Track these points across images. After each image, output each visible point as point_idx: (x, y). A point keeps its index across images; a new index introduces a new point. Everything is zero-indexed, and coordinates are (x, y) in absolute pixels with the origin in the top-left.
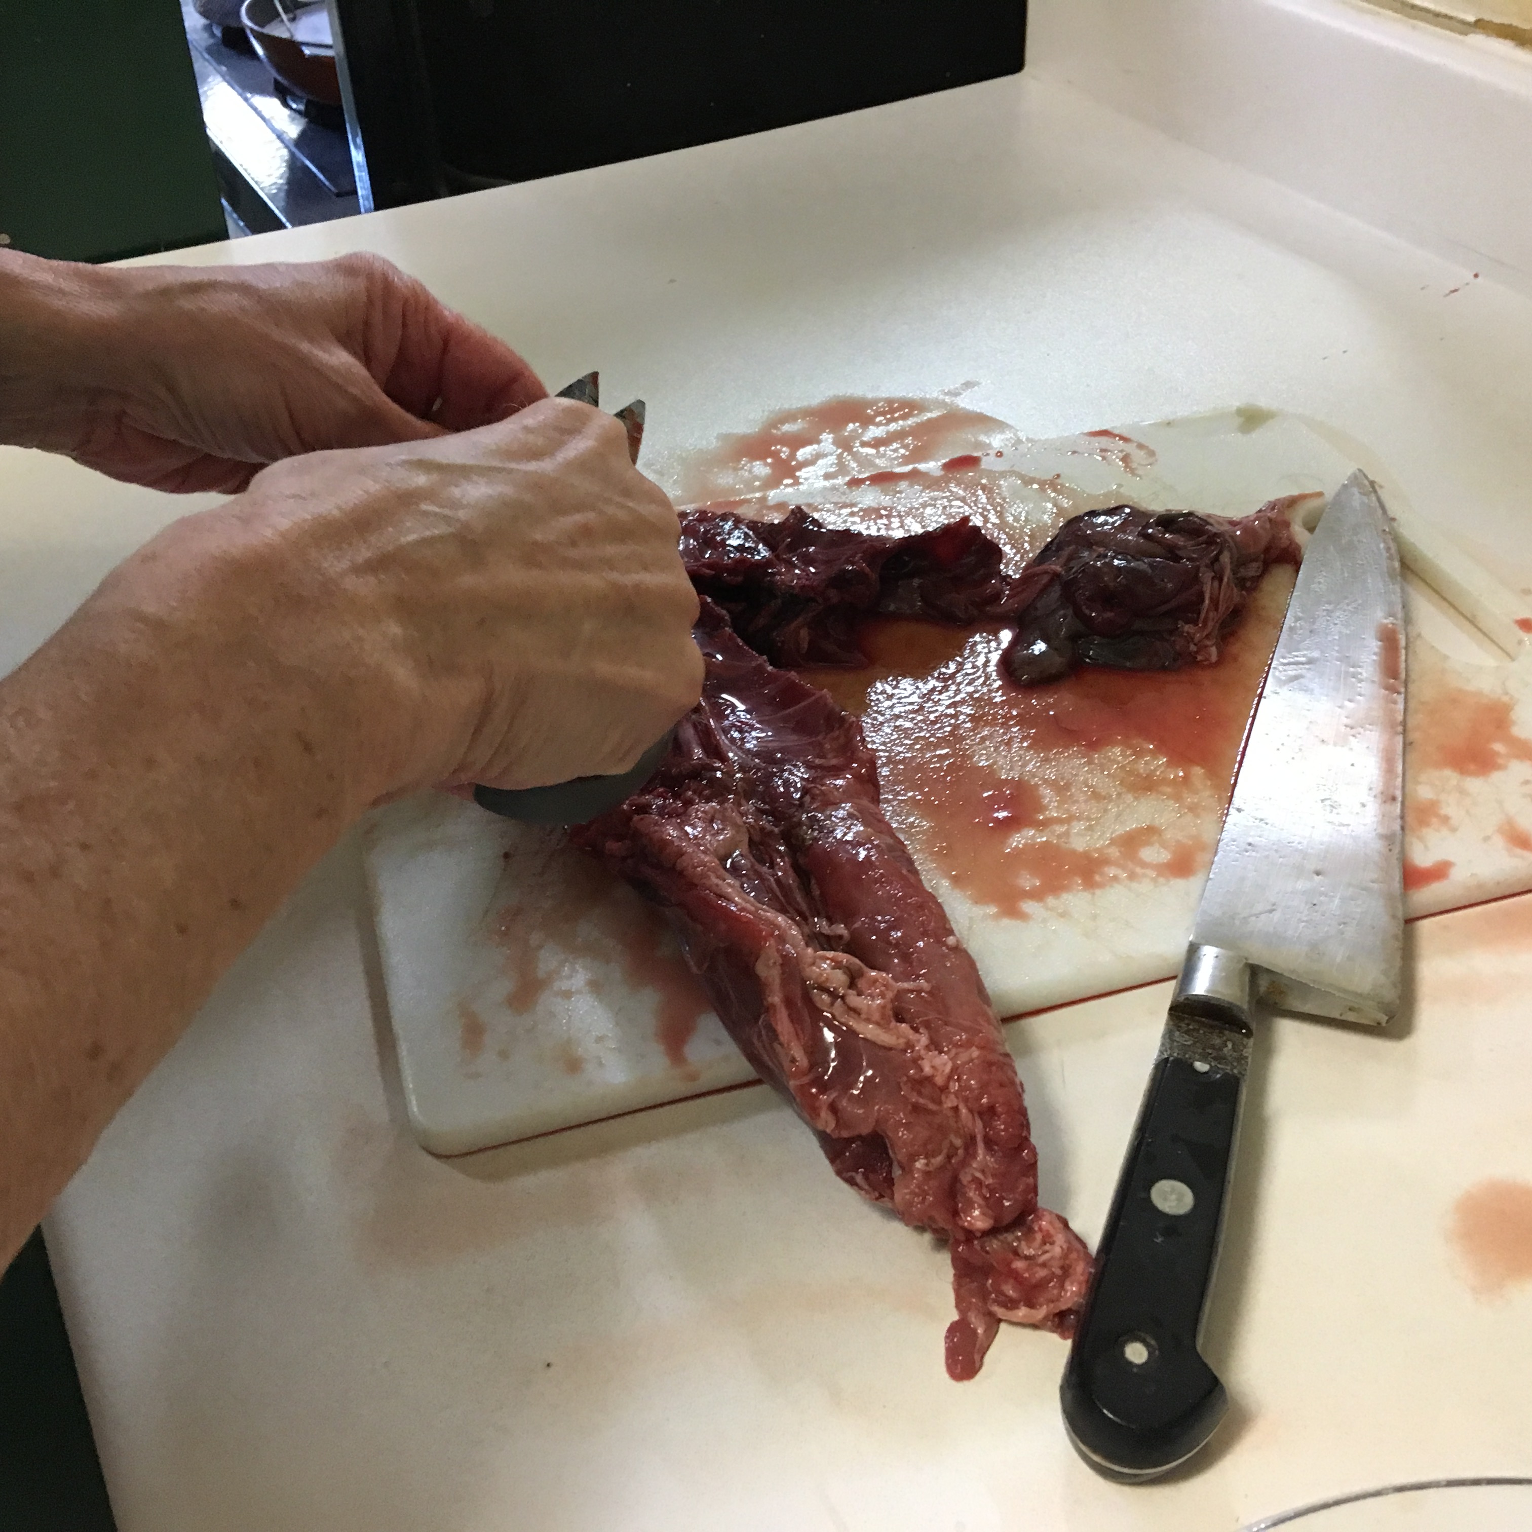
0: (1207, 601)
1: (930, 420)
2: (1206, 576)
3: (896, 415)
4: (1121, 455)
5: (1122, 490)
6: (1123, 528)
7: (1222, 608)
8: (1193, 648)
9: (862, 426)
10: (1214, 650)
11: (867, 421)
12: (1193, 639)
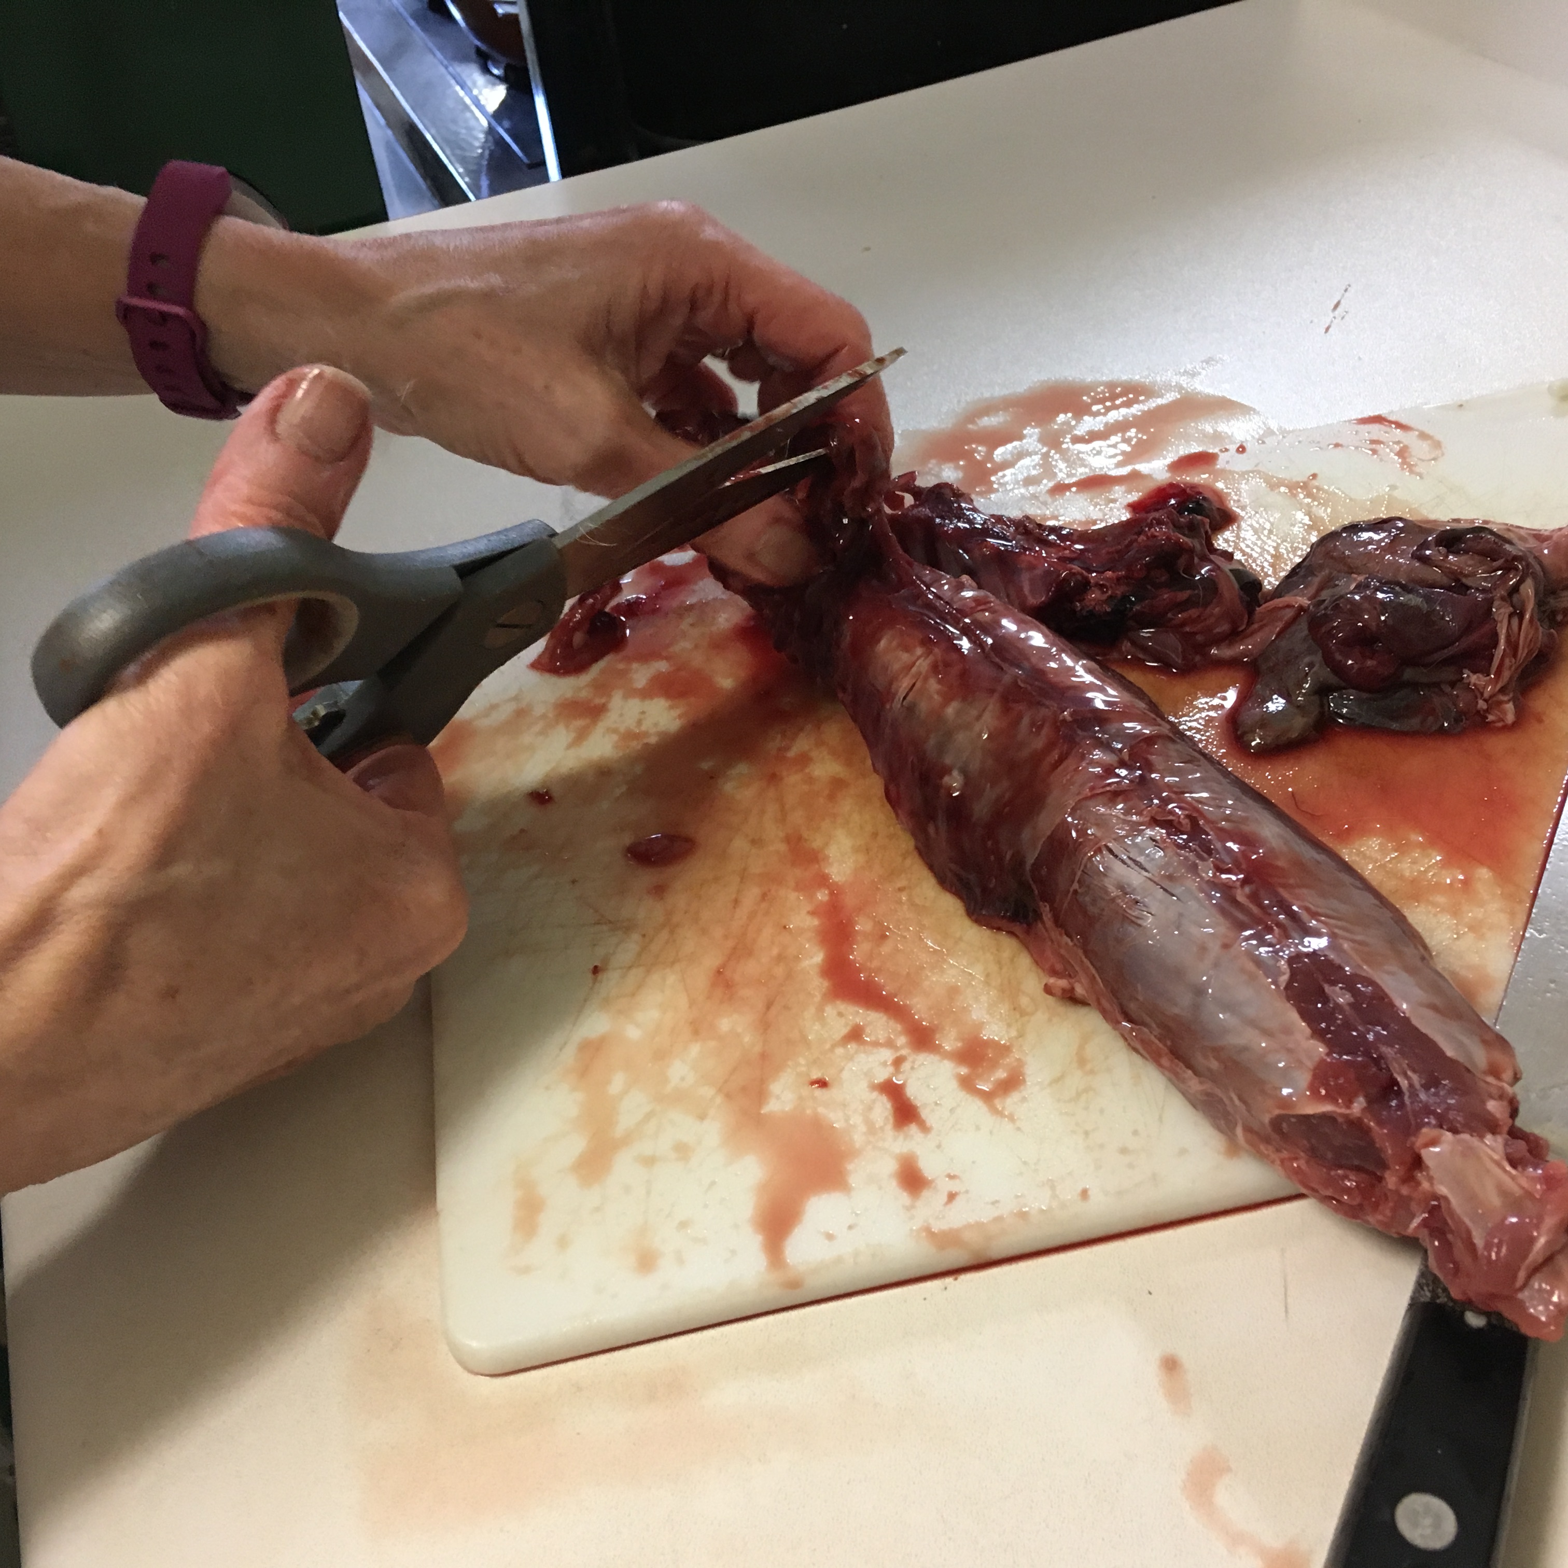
0: (1502, 646)
1: (1159, 408)
2: (1501, 612)
3: (1118, 402)
4: (1397, 448)
5: (1396, 493)
6: (1392, 547)
7: (1522, 653)
8: (1482, 705)
9: (1074, 417)
10: (1510, 707)
11: (1081, 410)
12: (1482, 694)
